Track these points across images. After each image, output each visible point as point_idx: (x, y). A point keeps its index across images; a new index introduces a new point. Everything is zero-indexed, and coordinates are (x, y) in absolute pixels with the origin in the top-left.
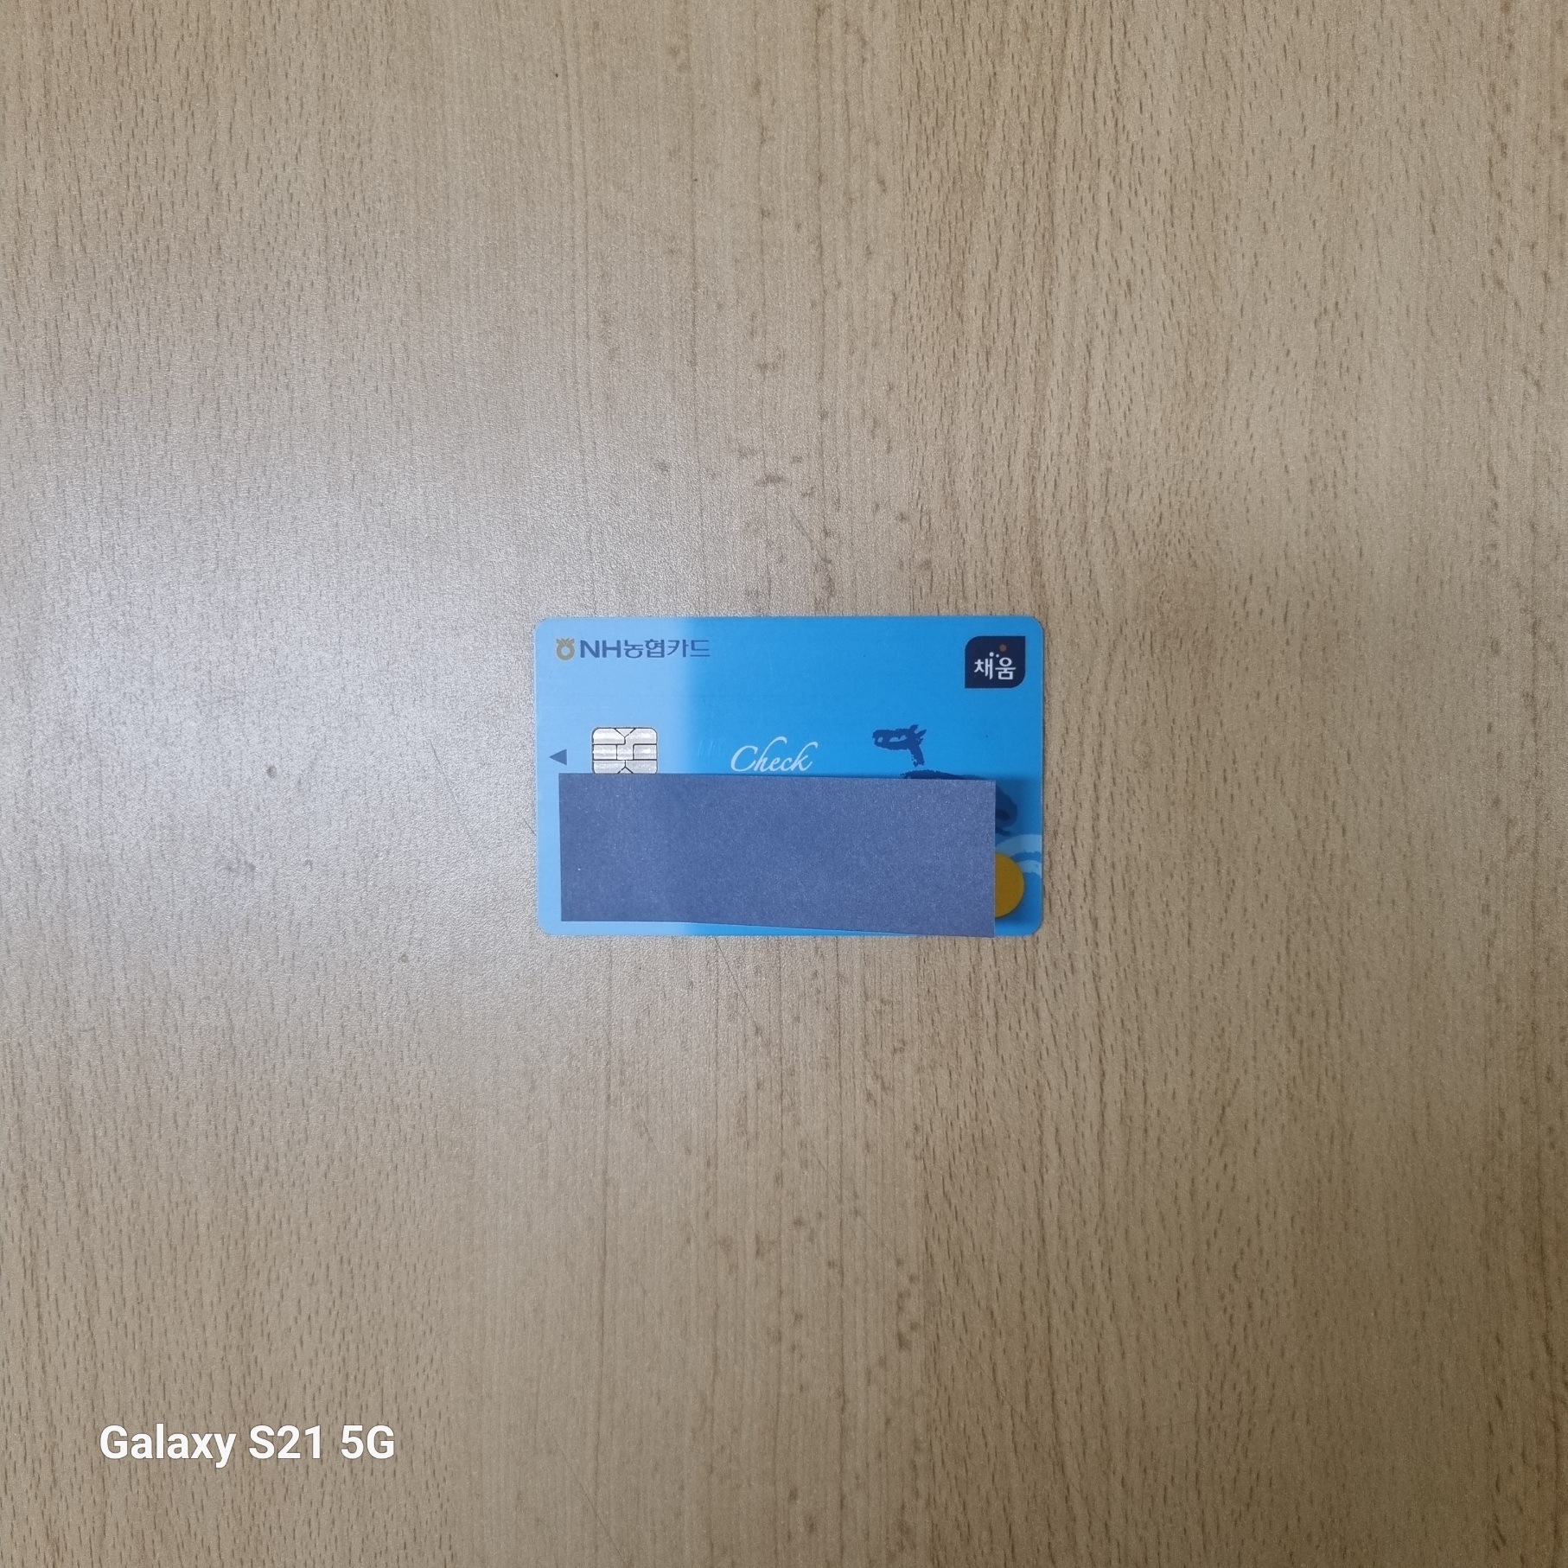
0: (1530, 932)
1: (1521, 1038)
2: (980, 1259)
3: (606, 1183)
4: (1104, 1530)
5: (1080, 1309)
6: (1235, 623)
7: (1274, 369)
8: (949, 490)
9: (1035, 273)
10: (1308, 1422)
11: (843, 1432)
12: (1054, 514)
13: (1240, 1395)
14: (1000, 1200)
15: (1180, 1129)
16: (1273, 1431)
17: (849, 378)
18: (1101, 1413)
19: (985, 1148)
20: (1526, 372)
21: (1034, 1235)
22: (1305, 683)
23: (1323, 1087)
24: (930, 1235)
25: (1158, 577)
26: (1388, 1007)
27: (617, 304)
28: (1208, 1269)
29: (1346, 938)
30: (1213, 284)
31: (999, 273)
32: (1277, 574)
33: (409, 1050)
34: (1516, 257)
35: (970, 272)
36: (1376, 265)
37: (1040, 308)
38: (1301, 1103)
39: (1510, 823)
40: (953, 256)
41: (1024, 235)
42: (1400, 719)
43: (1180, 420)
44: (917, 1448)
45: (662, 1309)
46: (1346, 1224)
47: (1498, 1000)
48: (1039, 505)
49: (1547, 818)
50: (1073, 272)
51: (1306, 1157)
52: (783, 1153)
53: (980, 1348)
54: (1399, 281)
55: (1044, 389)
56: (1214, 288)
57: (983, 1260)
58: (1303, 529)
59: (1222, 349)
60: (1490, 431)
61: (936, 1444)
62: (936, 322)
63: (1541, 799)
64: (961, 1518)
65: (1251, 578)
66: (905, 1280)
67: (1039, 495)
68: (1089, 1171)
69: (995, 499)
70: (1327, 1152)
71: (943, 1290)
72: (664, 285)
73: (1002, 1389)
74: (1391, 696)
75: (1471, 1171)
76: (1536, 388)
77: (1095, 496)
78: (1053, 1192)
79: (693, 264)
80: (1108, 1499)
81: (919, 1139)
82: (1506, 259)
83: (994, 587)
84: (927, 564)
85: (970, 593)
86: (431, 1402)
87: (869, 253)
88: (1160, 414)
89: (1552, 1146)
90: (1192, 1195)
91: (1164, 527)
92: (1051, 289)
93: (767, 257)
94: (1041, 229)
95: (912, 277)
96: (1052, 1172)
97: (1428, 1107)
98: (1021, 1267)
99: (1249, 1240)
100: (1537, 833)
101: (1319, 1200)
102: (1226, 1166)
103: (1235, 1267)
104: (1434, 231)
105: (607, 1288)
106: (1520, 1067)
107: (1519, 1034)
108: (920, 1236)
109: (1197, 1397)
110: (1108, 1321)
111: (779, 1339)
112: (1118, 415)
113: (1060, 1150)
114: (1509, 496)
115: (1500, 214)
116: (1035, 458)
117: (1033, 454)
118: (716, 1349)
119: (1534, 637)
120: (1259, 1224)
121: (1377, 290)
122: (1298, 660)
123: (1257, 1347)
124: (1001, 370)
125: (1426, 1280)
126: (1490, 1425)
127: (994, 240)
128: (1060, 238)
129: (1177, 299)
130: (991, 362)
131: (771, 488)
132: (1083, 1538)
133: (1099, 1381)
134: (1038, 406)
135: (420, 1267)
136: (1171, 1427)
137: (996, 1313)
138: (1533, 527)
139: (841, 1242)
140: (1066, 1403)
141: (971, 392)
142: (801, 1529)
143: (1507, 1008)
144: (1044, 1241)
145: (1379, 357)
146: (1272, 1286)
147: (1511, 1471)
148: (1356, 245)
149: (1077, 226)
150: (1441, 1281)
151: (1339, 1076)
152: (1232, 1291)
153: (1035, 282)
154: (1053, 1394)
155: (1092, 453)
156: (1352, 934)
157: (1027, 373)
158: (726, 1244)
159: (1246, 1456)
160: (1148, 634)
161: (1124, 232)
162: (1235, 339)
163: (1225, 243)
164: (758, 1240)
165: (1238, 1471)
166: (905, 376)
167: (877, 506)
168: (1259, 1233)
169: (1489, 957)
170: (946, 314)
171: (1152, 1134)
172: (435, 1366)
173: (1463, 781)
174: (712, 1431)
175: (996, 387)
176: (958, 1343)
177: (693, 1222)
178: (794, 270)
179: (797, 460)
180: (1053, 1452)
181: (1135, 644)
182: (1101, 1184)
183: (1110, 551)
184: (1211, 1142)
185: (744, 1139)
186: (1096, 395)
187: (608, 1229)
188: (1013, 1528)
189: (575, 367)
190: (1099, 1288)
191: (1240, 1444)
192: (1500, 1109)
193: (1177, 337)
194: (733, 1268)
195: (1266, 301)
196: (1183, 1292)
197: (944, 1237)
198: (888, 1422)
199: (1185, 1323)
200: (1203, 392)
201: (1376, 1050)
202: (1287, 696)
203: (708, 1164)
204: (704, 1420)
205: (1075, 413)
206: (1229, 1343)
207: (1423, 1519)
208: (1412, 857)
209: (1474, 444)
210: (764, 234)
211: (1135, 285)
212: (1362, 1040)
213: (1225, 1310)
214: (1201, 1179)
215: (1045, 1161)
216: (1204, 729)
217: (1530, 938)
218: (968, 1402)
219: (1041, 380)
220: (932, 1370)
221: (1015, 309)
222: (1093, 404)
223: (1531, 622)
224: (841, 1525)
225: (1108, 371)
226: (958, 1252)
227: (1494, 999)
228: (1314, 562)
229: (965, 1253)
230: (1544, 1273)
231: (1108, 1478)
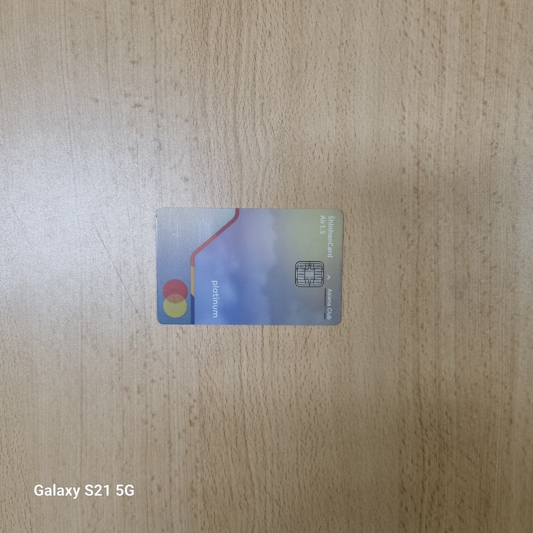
0: (416, 274)
1: (412, 313)
2: (219, 394)
3: (82, 367)
4: (264, 489)
5: (255, 411)
6: (310, 161)
7: (323, 65)
8: (204, 110)
9: (235, 27)
10: (336, 450)
11: (170, 456)
12: (243, 120)
13: (312, 441)
14: (226, 372)
15: (291, 347)
16: (324, 453)
17: (166, 67)
18: (263, 448)
19: (221, 354)
20: (415, 68)
21: (238, 385)
22: (335, 184)
23: (342, 331)
24: (201, 385)
25: (282, 144)
26: (365, 302)
27: (77, 38)
28: (301, 397)
29: (350, 277)
30: (301, 32)
31: (221, 28)
32: (325, 143)
33: (7, 319)
34: (412, 24)
35: (210, 27)
36: (361, 26)
37: (237, 41)
38: (334, 337)
39: (409, 235)
40: (204, 21)
41: (230, 12)
42: (370, 196)
43: (289, 85)
44: (197, 461)
45: (104, 413)
46: (350, 380)
47: (404, 299)
48: (237, 116)
49: (422, 233)
50: (249, 28)
51: (336, 356)
52: (147, 356)
53: (220, 425)
54: (369, 33)
55: (239, 72)
56: (301, 35)
57: (220, 394)
58: (334, 126)
59: (305, 58)
60: (402, 90)
61: (204, 459)
62: (198, 46)
63: (420, 227)
64: (213, 485)
65: (315, 144)
66: (192, 402)
67: (237, 112)
68: (258, 362)
69: (221, 115)
70: (343, 354)
71: (206, 405)
72: (95, 30)
73: (228, 440)
74: (366, 189)
75: (394, 360)
76: (419, 74)
77: (258, 113)
78: (245, 369)
79: (106, 22)
80: (266, 478)
81: (196, 351)
82: (408, 25)
83: (221, 147)
84: (196, 139)
85: (212, 149)
86: (19, 447)
87: (172, 19)
88: (281, 82)
89: (423, 351)
90: (295, 370)
91: (284, 125)
92: (241, 34)
93: (134, 20)
94: (236, 11)
95: (189, 29)
96: (245, 362)
97: (379, 338)
98: (234, 397)
99: (315, 386)
100: (418, 239)
101: (340, 371)
102: (307, 360)
103: (311, 396)
104: (382, 14)
105: (83, 405)
106: (412, 324)
107: (412, 312)
108: (197, 385)
109: (297, 442)
110: (265, 415)
111: (147, 423)
112: (266, 82)
113: (247, 355)
114: (409, 114)
115: (406, 8)
116: (236, 98)
117: (235, 97)
118: (124, 427)
119: (418, 167)
120: (319, 380)
121: (361, 36)
122: (333, 175)
123: (318, 424)
124: (222, 65)
125: (378, 400)
126: (400, 450)
127: (219, 15)
128: (244, 14)
129: (288, 39)
130: (219, 62)
131: (137, 109)
132: (257, 492)
133: (262, 437)
134: (236, 79)
135: (14, 398)
136: (288, 452)
137: (225, 413)
138: (418, 126)
139: (169, 388)
140: (250, 444)
141: (211, 73)
142: (156, 490)
143: (407, 302)
144: (242, 387)
145: (362, 61)
146: (324, 402)
147: (408, 466)
148: (354, 18)
149: (250, 10)
150: (384, 400)
151: (348, 327)
152: (309, 404)
153: (235, 32)
154: (246, 441)
155: (257, 97)
156: (352, 276)
157: (232, 66)
158: (127, 389)
159: (315, 462)
160: (278, 165)
161: (268, 13)
162: (309, 54)
163: (305, 17)
164: (138, 387)
165: (312, 467)
166: (186, 66)
167: (177, 116)
168: (319, 384)
169: (401, 284)
170: (202, 43)
171: (281, 348)
172: (21, 434)
173: (392, 220)
174: (123, 456)
175: (221, 71)
176: (212, 424)
177: (114, 382)
178: (144, 26)
179: (146, 98)
180: (246, 463)
181: (273, 169)
182: (262, 367)
183: (264, 134)
184: (302, 351)
185: (133, 351)
186: (258, 75)
187: (83, 384)
188: (232, 489)
189: (62, 61)
190: (262, 404)
191: (312, 458)
192: (405, 339)
193: (288, 53)
194: (129, 398)
195: (320, 40)
196: (292, 405)
197: (206, 386)
198: (186, 452)
199: (293, 416)
200: (297, 74)
201: (361, 318)
202: (329, 188)
203: (120, 360)
204: (120, 452)
205: (250, 82)
206: (308, 422)
207: (377, 483)
208: (374, 247)
209: (397, 95)
210: (133, 11)
211: (272, 33)
212: (356, 314)
213: (307, 411)
214: (298, 364)
215: (242, 359)
216: (299, 200)
217: (416, 277)
218: (216, 445)
219: (237, 69)
220: (202, 433)
221: (227, 41)
222: (257, 78)
223: (417, 161)
224: (170, 489)
225: (263, 66)
226: (211, 391)
227: (403, 299)
228: (338, 139)
229: (214, 392)
230: (420, 397)
231: (265, 471)
